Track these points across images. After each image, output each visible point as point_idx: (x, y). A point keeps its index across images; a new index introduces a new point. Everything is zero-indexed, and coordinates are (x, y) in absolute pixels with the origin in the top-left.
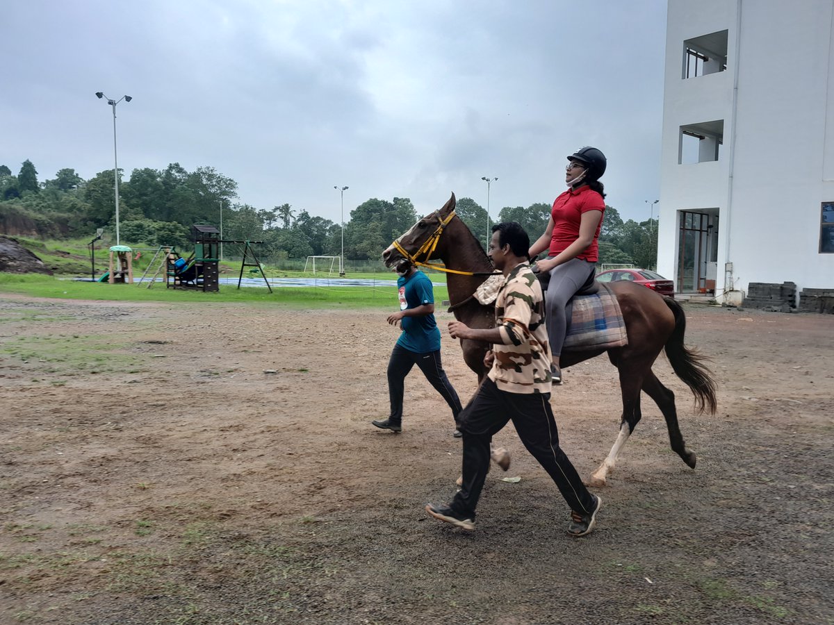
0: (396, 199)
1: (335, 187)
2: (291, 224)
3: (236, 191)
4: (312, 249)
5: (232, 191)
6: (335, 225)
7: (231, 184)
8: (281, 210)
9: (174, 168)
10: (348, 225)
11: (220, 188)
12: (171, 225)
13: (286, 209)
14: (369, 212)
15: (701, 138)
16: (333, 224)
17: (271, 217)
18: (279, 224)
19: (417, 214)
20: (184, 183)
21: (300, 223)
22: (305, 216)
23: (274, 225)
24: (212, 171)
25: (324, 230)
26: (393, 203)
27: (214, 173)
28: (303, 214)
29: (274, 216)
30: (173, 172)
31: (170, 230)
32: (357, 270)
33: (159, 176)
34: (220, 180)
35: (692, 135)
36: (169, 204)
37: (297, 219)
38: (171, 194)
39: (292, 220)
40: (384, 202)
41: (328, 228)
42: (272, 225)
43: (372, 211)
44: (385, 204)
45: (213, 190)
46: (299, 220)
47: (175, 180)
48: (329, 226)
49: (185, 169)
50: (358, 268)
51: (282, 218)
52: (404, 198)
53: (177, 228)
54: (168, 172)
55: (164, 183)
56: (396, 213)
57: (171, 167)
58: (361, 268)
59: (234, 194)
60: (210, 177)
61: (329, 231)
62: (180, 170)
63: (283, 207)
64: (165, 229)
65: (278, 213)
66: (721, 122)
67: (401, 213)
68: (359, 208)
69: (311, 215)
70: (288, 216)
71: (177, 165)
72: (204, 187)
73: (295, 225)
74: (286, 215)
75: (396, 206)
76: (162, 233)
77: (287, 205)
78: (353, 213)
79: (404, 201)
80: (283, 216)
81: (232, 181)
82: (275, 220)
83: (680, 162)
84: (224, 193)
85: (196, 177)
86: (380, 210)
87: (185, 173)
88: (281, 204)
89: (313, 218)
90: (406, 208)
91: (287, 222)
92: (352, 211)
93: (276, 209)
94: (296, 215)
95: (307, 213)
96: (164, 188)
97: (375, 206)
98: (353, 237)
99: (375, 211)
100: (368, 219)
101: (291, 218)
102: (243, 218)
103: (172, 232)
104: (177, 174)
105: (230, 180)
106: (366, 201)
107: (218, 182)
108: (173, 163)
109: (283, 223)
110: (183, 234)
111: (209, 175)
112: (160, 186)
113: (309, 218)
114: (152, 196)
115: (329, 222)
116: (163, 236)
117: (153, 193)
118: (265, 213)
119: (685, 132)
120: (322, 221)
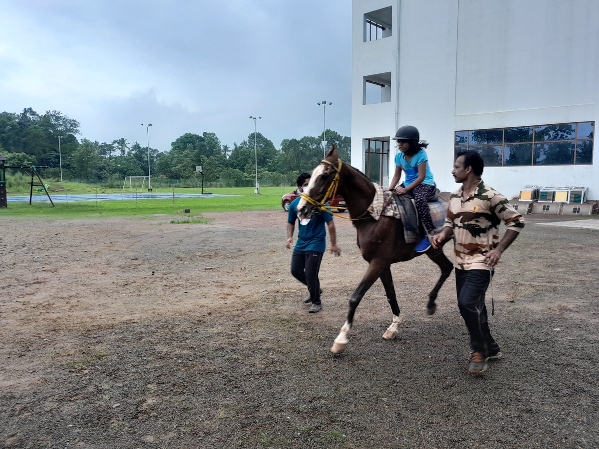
0: (205, 133)
1: (142, 125)
2: (126, 153)
3: (79, 129)
4: (143, 171)
5: (75, 129)
6: (161, 153)
7: (74, 124)
8: (118, 143)
9: (28, 111)
10: (170, 153)
11: (66, 127)
12: (21, 155)
13: (122, 142)
14: (185, 143)
15: (383, 86)
16: (160, 152)
17: (111, 148)
18: (117, 153)
19: (221, 144)
20: (36, 123)
21: (134, 152)
22: (137, 147)
23: (113, 154)
24: (58, 113)
25: (153, 157)
26: (203, 136)
27: (61, 115)
28: (135, 146)
29: (113, 147)
30: (28, 114)
31: (19, 159)
32: (170, 186)
33: (17, 118)
34: (65, 121)
35: (376, 83)
36: (24, 139)
37: (131, 149)
38: (24, 132)
39: (127, 150)
40: (196, 135)
41: (155, 155)
42: (111, 154)
43: (187, 142)
44: (197, 137)
45: (59, 129)
46: (133, 150)
47: (29, 120)
48: (156, 154)
49: (37, 113)
50: (171, 185)
51: (119, 148)
52: (211, 132)
53: (25, 158)
54: (24, 115)
55: (19, 123)
56: (205, 144)
57: (26, 111)
58: (174, 185)
59: (77, 131)
60: (58, 119)
61: (156, 157)
62: (33, 113)
63: (120, 140)
64: (16, 159)
65: (116, 145)
66: (389, 74)
67: (209, 143)
68: (177, 140)
69: (142, 146)
70: (124, 147)
71: (30, 109)
72: (53, 126)
73: (129, 153)
74: (123, 147)
75: (206, 138)
76: (12, 161)
77: (123, 139)
78: (173, 144)
79: (211, 135)
80: (120, 147)
81: (75, 121)
82: (114, 151)
83: (364, 103)
84: (70, 130)
85: (46, 118)
86: (194, 141)
87: (38, 115)
88: (118, 138)
89: (144, 148)
90: (213, 139)
91: (123, 152)
92: (173, 142)
93: (115, 142)
94: (130, 146)
95: (138, 145)
96: (19, 127)
97: (190, 139)
98: (173, 162)
99: (189, 142)
100: (184, 148)
101: (126, 148)
102: (83, 150)
103: (21, 161)
104: (30, 116)
105: (73, 120)
106: (183, 135)
107: (64, 122)
108: (27, 107)
109: (121, 152)
110: (30, 162)
111: (56, 117)
112: (16, 126)
113: (141, 148)
114: (9, 134)
115: (156, 151)
116: (13, 164)
117: (10, 131)
118: (106, 145)
119: (367, 81)
120: (151, 150)
